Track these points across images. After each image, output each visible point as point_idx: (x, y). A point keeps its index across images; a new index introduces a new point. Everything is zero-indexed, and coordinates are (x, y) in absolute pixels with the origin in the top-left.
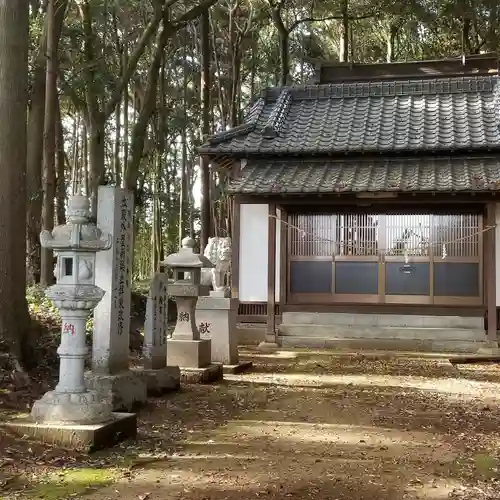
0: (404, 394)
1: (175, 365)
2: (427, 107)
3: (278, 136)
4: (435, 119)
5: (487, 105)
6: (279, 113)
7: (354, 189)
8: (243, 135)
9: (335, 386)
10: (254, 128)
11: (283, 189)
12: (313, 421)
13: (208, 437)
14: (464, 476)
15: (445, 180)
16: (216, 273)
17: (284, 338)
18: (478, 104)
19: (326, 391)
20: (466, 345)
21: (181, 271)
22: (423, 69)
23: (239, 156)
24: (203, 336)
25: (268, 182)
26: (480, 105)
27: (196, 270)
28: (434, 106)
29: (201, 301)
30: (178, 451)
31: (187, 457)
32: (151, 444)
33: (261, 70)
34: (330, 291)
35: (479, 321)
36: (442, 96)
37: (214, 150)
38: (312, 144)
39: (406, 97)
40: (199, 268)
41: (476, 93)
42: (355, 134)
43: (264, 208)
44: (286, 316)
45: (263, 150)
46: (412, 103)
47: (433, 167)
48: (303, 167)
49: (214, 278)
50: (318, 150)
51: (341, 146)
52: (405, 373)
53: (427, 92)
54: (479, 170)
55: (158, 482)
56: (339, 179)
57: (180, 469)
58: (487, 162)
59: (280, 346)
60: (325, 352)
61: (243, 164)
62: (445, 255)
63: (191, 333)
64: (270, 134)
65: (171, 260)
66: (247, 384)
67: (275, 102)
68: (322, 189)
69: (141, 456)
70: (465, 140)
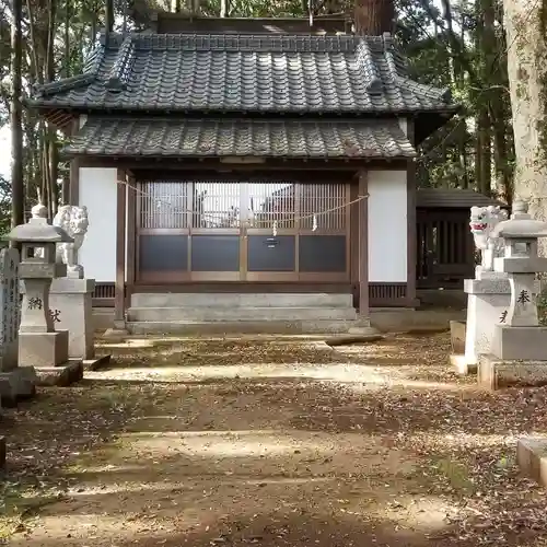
0: (303, 386)
1: (29, 365)
2: (288, 65)
3: (126, 89)
4: (299, 78)
5: (352, 66)
6: (124, 63)
7: (219, 153)
8: (82, 86)
9: (220, 381)
10: (94, 80)
11: (137, 151)
12: (221, 428)
13: (104, 461)
14: (443, 491)
15: (316, 144)
16: (68, 248)
17: (136, 324)
18: (342, 65)
19: (215, 387)
20: (336, 325)
21: (31, 246)
22: (268, 27)
23: (78, 111)
24: (59, 327)
25: (118, 143)
26: (344, 66)
27: (50, 246)
28: (296, 64)
29: (56, 284)
30: (73, 484)
31: (88, 492)
32: (32, 477)
33: (76, 21)
34: (185, 268)
35: (348, 298)
36: (304, 53)
37: (47, 102)
38: (165, 100)
39: (266, 53)
40: (54, 243)
41: (338, 53)
42: (214, 91)
43: (113, 171)
44: (135, 298)
45: (109, 104)
46: (273, 61)
47: (301, 130)
48: (156, 126)
49: (65, 255)
50: (173, 106)
51: (201, 103)
52: (290, 360)
53: (288, 49)
54: (350, 135)
55: (69, 536)
56: (200, 141)
57: (89, 513)
58: (357, 127)
59: (130, 333)
60: (186, 339)
61: (83, 121)
62: (315, 227)
63: (45, 325)
64: (115, 86)
65: (18, 232)
66: (114, 382)
67: (117, 51)
68: (182, 152)
69: (26, 496)
70: (333, 102)
